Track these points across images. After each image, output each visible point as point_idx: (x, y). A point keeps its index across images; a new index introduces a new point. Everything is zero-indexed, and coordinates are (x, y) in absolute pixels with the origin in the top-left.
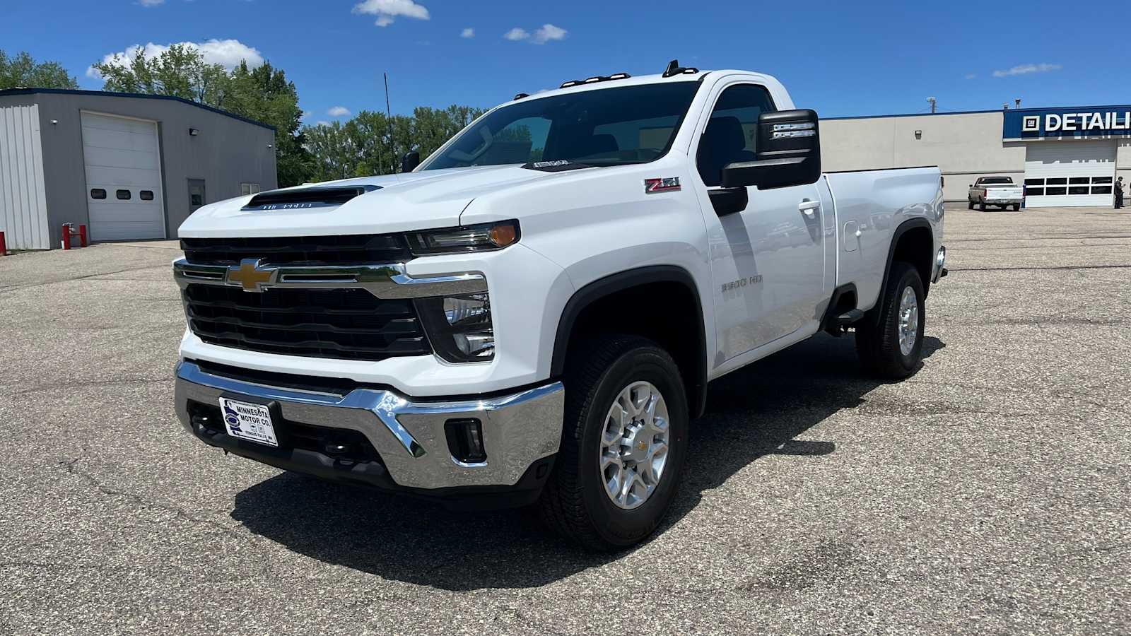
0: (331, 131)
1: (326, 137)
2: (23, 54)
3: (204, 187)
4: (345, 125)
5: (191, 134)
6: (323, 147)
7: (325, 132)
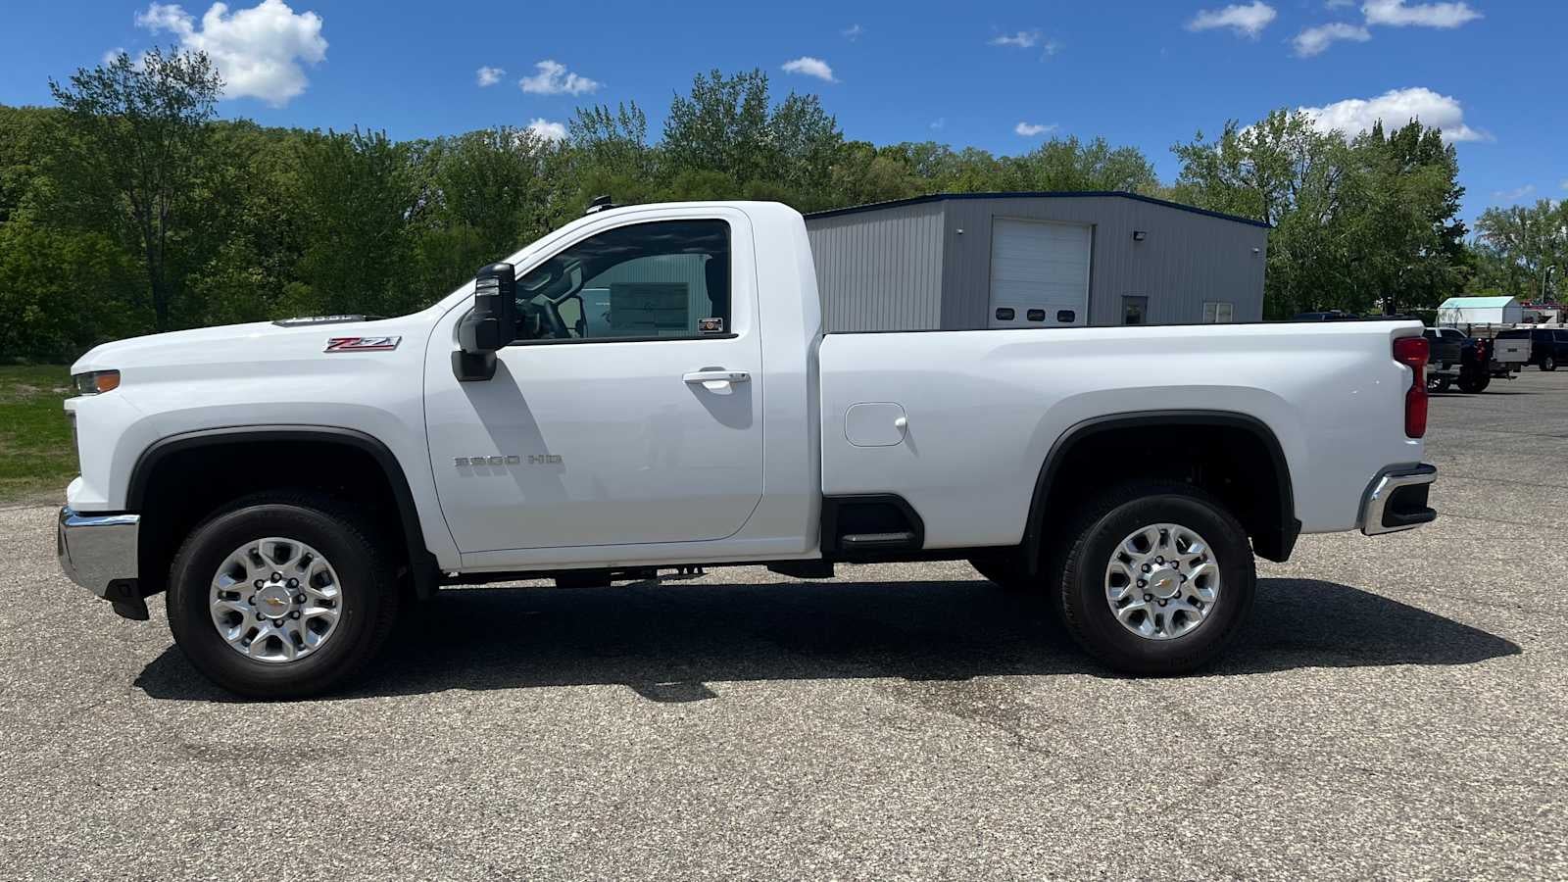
0: (1533, 216)
1: (1524, 224)
2: (1098, 139)
3: (1146, 307)
4: (1558, 205)
5: (1135, 238)
6: (1517, 241)
7: (1523, 219)
